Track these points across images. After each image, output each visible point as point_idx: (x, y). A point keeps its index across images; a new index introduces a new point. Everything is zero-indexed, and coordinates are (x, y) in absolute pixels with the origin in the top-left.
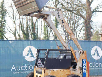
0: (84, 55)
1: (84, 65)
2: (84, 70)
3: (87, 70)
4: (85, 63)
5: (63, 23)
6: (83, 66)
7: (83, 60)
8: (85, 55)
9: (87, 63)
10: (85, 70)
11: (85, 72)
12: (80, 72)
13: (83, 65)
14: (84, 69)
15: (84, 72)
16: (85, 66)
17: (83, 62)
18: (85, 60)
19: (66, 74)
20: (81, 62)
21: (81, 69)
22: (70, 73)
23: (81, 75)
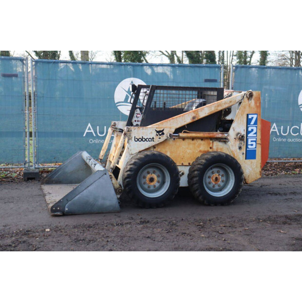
0: (252, 102)
1: (252, 130)
2: (250, 143)
3: (259, 141)
6: (248, 132)
7: (250, 117)
8: (256, 103)
9: (259, 125)
10: (254, 143)
11: (254, 146)
12: (240, 148)
13: (250, 129)
14: (250, 140)
15: (249, 147)
16: (255, 131)
17: (249, 121)
18: (255, 117)
19: (200, 151)
20: (243, 121)
21: (241, 138)
22: (211, 148)
23: (241, 155)
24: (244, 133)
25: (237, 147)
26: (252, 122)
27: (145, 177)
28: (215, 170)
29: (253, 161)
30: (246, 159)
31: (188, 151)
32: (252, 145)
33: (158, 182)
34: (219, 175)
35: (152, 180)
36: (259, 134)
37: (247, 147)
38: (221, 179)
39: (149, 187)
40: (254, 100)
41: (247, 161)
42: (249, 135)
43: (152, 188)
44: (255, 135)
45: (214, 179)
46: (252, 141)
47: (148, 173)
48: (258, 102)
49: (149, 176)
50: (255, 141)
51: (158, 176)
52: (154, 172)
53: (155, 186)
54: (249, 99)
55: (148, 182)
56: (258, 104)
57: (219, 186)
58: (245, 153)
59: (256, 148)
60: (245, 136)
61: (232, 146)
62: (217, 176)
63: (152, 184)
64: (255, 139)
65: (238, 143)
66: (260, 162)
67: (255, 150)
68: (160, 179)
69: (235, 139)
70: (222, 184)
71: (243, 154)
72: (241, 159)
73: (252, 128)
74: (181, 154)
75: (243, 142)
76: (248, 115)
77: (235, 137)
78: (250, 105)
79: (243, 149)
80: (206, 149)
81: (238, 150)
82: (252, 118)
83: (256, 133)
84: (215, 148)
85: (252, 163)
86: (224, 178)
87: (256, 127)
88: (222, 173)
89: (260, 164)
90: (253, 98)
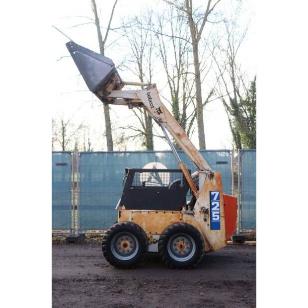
0: (214, 181)
1: (215, 205)
2: (213, 216)
3: (222, 214)
4: (218, 199)
5: (159, 114)
6: (211, 207)
7: (213, 193)
8: (217, 182)
9: (222, 200)
10: (218, 216)
11: (218, 219)
12: (205, 220)
13: (213, 204)
14: (213, 213)
15: (214, 219)
16: (218, 206)
17: (212, 197)
18: (217, 193)
19: (171, 222)
20: (206, 197)
21: (205, 212)
22: (181, 220)
23: (207, 225)
24: (208, 207)
25: (203, 220)
26: (215, 198)
27: (120, 244)
28: (180, 238)
29: (218, 231)
30: (211, 229)
31: (161, 222)
32: (216, 217)
33: (131, 247)
34: (184, 243)
35: (125, 245)
36: (222, 208)
37: (211, 219)
38: (185, 246)
39: (124, 251)
40: (216, 179)
41: (213, 231)
42: (213, 209)
43: (126, 252)
44: (218, 209)
45: (179, 246)
46: (215, 214)
47: (122, 240)
48: (219, 181)
49: (123, 243)
50: (219, 214)
51: (131, 242)
52: (127, 239)
53: (128, 251)
54: (210, 179)
55: (122, 247)
56: (219, 183)
57: (185, 252)
58: (210, 224)
59: (219, 220)
60: (209, 210)
61: (198, 218)
62: (182, 244)
63: (126, 249)
64: (218, 213)
65: (203, 216)
66: (224, 232)
67: (219, 222)
68: (133, 245)
69: (200, 212)
70: (187, 251)
71: (208, 225)
72: (207, 229)
73: (215, 203)
74: (155, 225)
75: (207, 215)
76: (210, 192)
77: (200, 210)
78: (212, 183)
79: (208, 221)
80: (176, 221)
81: (203, 222)
82: (215, 194)
83: (219, 207)
84: (184, 219)
85: (217, 233)
86: (189, 246)
87: (219, 202)
88: (186, 241)
89: (224, 234)
90: (214, 177)
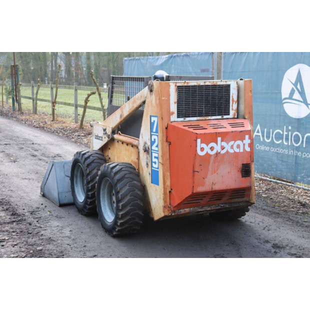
0: (153, 97)
1: (155, 140)
2: (154, 159)
6: (152, 143)
9: (160, 134)
10: (157, 161)
12: (147, 165)
13: (153, 139)
14: (153, 155)
15: (154, 164)
16: (156, 143)
17: (152, 126)
18: (156, 120)
20: (148, 125)
24: (149, 143)
26: (154, 129)
29: (157, 187)
30: (152, 182)
36: (160, 146)
40: (155, 94)
41: (153, 185)
42: (153, 148)
44: (157, 149)
46: (155, 157)
50: (157, 158)
54: (150, 94)
56: (158, 102)
58: (150, 172)
59: (158, 168)
60: (150, 148)
61: (142, 159)
64: (157, 155)
67: (158, 171)
71: (150, 174)
72: (148, 181)
73: (155, 137)
76: (151, 116)
78: (151, 102)
79: (149, 166)
81: (146, 168)
82: (154, 121)
83: (157, 146)
85: (156, 190)
87: (157, 135)
90: (154, 92)
